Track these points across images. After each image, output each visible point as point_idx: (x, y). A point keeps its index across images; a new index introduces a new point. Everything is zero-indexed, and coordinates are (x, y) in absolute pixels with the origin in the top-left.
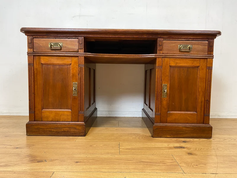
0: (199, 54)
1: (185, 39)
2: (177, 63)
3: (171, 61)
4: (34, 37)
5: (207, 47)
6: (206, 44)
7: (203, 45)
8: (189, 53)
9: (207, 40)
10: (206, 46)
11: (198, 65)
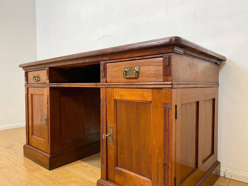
0: (150, 80)
1: (130, 59)
2: (122, 95)
3: (115, 93)
4: (27, 71)
5: (161, 68)
6: (160, 62)
7: (156, 65)
8: (135, 80)
9: (161, 55)
10: (161, 66)
11: (149, 99)
